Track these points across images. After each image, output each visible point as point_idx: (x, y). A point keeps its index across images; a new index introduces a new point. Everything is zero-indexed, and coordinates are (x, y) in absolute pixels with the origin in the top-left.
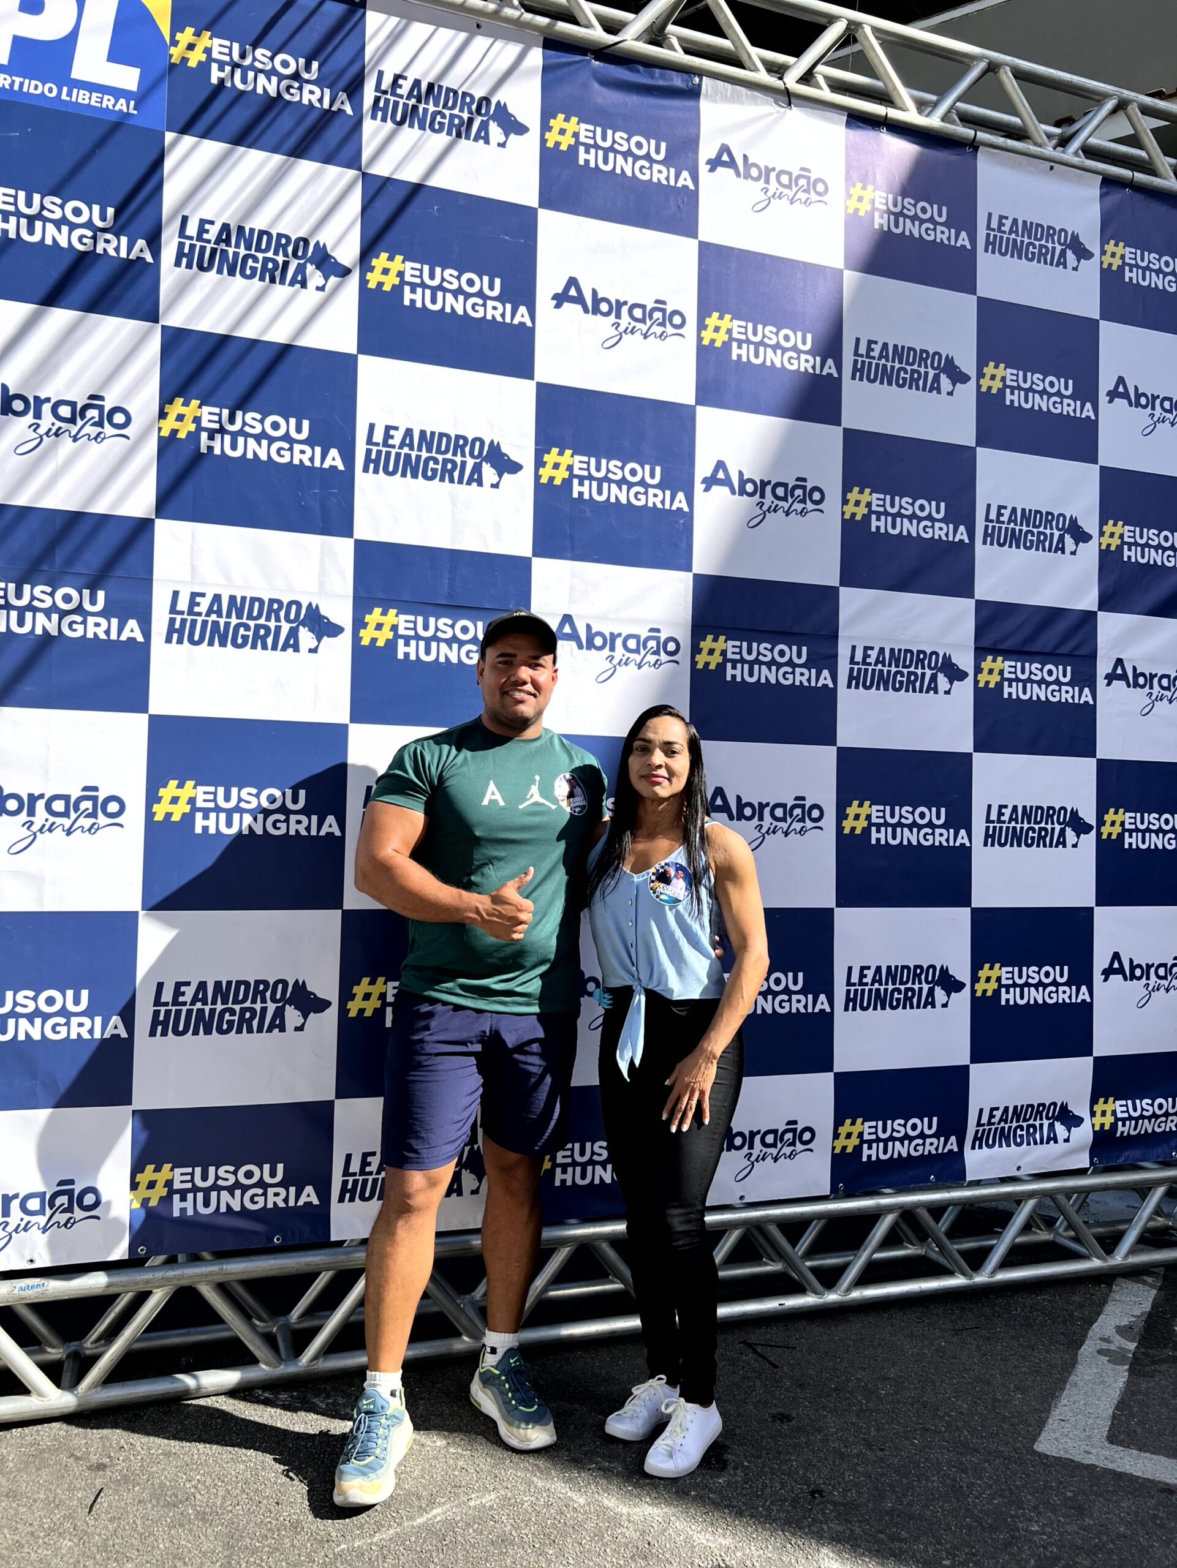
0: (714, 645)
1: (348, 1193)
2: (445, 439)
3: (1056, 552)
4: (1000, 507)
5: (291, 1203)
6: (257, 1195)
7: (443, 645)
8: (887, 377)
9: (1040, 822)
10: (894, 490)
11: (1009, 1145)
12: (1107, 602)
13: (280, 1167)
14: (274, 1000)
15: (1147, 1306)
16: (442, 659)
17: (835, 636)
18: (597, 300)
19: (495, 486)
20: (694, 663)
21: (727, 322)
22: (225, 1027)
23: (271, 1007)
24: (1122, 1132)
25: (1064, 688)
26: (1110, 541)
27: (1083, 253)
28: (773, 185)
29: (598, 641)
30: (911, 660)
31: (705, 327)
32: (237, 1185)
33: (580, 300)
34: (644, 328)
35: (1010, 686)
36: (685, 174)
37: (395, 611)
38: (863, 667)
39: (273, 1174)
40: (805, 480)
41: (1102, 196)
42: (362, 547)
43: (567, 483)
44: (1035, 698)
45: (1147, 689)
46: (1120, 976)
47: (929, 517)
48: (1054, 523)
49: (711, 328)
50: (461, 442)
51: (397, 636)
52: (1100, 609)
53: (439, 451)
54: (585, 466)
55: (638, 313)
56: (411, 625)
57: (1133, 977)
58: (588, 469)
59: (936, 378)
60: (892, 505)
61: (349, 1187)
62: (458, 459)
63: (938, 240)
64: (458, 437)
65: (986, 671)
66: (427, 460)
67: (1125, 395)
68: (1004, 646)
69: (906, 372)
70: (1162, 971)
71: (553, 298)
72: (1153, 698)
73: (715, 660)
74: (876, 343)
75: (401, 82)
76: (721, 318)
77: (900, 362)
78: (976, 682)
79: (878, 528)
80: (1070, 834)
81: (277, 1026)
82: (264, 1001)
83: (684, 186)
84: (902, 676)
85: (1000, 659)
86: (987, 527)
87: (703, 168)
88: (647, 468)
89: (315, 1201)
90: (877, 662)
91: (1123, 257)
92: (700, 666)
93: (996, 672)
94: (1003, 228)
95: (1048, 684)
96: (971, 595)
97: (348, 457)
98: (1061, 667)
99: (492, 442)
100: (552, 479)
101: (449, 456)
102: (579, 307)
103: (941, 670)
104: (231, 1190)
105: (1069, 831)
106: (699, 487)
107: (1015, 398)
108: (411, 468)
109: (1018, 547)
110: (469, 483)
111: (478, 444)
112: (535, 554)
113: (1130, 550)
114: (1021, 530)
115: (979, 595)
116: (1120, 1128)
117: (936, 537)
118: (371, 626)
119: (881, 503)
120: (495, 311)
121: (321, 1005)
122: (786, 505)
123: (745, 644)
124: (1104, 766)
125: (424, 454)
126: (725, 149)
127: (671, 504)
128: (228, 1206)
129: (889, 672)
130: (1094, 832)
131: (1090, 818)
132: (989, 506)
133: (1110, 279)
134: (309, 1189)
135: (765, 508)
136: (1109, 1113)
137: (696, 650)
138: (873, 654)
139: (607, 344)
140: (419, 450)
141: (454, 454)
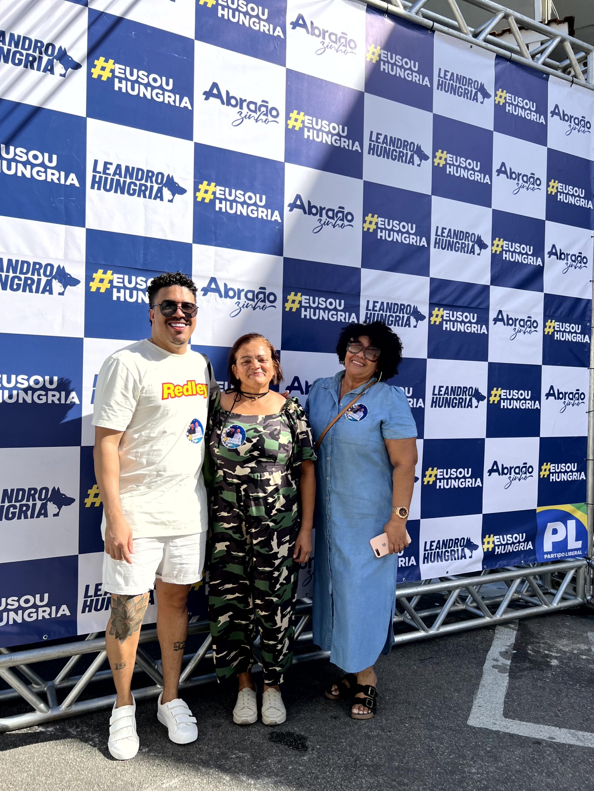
0: (295, 298)
1: (87, 607)
2: (140, 172)
3: (470, 253)
4: (443, 229)
5: (53, 615)
6: (32, 613)
7: (140, 293)
8: (386, 154)
9: (460, 395)
10: (390, 216)
11: (442, 561)
12: (495, 281)
13: (46, 596)
14: (40, 499)
15: (513, 640)
16: (140, 301)
17: (358, 295)
18: (229, 98)
19: (171, 201)
20: (284, 308)
21: (301, 117)
22: (10, 516)
23: (39, 504)
24: (498, 552)
25: (473, 325)
26: (497, 249)
27: (486, 95)
28: (327, 40)
29: (231, 293)
30: (397, 309)
31: (290, 118)
32: (20, 607)
33: (219, 96)
34: (256, 116)
35: (446, 324)
36: (278, 29)
37: (111, 272)
38: (373, 312)
39: (42, 600)
40: (343, 208)
41: (496, 65)
42: (91, 234)
43: (213, 202)
44: (458, 330)
45: (513, 327)
46: (497, 473)
47: (407, 232)
48: (470, 238)
49: (293, 119)
50: (150, 174)
51: (112, 287)
52: (491, 284)
53: (137, 179)
54: (223, 193)
55: (252, 107)
56: (121, 280)
57: (503, 473)
58: (224, 195)
59: (412, 156)
60: (389, 225)
61: (88, 604)
62: (149, 184)
63: (414, 81)
64: (148, 171)
65: (434, 316)
66: (130, 184)
67: (505, 172)
68: (444, 302)
69: (396, 152)
70: (517, 470)
71: (204, 94)
72: (516, 331)
73: (296, 306)
74: (381, 134)
76: (298, 114)
77: (394, 147)
78: (430, 321)
79: (381, 237)
80: (474, 401)
81: (42, 514)
82: (34, 500)
83: (278, 35)
84: (393, 317)
85: (442, 309)
86: (436, 239)
87: (289, 27)
88: (258, 196)
89: (68, 614)
90: (380, 310)
91: (505, 98)
92: (287, 309)
93: (440, 316)
94: (446, 77)
95: (465, 323)
96: (428, 275)
97: (82, 179)
98: (472, 314)
99: (169, 175)
100: (204, 199)
101: (143, 182)
102: (218, 101)
103: (412, 315)
104: (16, 611)
105: (474, 399)
106: (286, 209)
107: (451, 170)
108: (120, 188)
109: (451, 250)
110: (155, 199)
111: (160, 176)
112: (194, 242)
113: (506, 254)
114: (453, 241)
115: (432, 275)
116: (497, 550)
117: (411, 243)
118: (97, 280)
119: (383, 223)
120: (169, 98)
121: (70, 501)
122: (333, 222)
123: (311, 298)
124: (492, 366)
125: (128, 180)
126: (300, 17)
127: (271, 217)
128: (14, 620)
129: (386, 315)
130: (486, 400)
131: (484, 392)
132: (437, 227)
133: (499, 109)
134: (64, 607)
135: (322, 222)
136: (491, 543)
137: (285, 300)
138: (378, 305)
139: (235, 124)
140: (125, 177)
141: (146, 181)
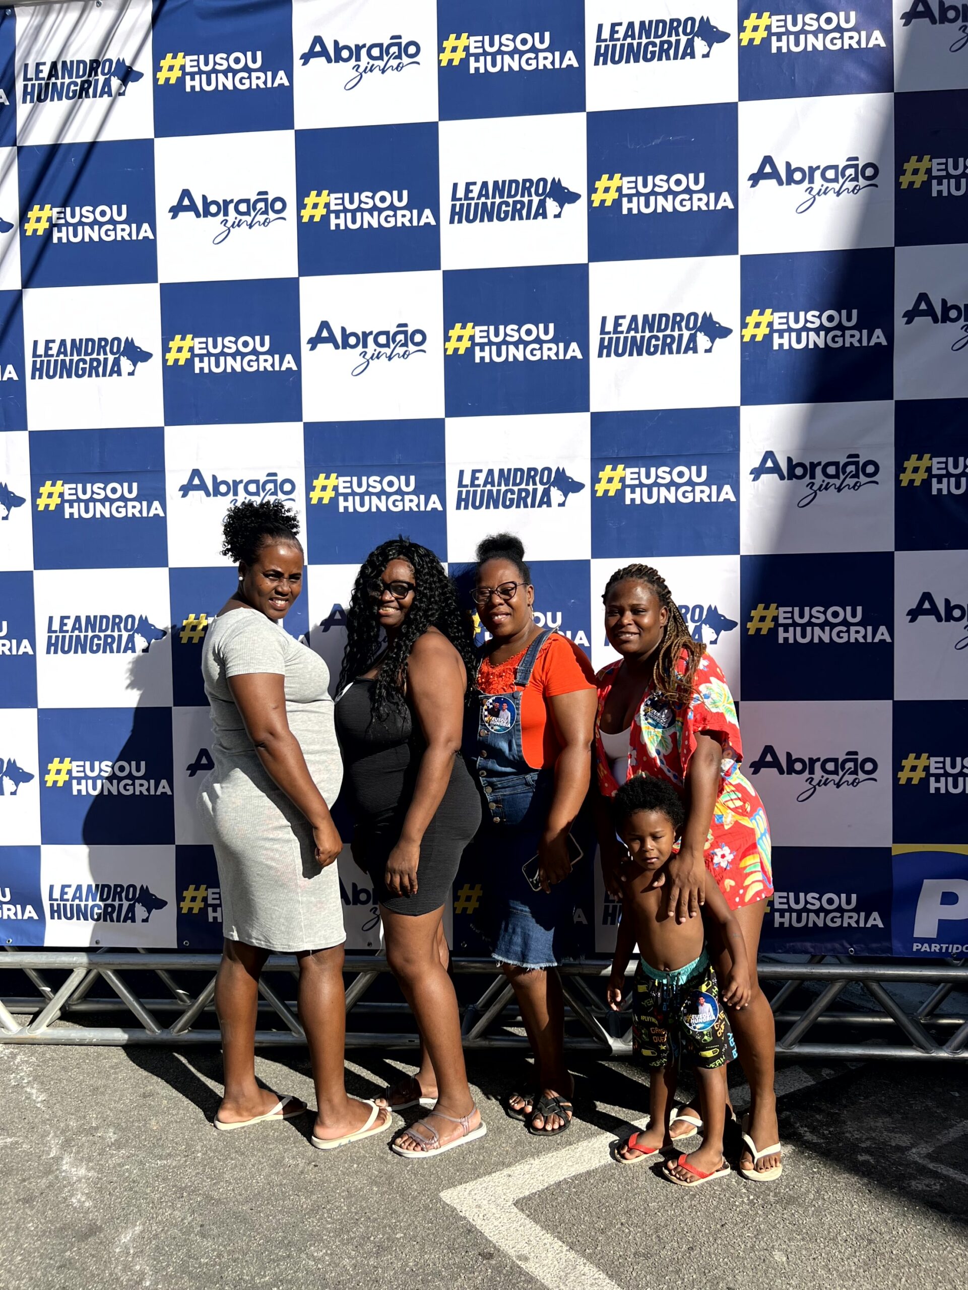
0: (326, 482)
2: (90, 343)
3: (689, 352)
4: (618, 318)
5: (19, 916)
7: (98, 505)
8: (488, 214)
10: (498, 319)
12: (751, 395)
16: (98, 515)
17: (441, 464)
18: (206, 203)
20: (308, 499)
21: (324, 198)
24: (782, 924)
25: (699, 488)
26: (755, 331)
27: (716, 37)
28: (365, 60)
29: (223, 489)
30: (522, 478)
31: (305, 206)
33: (192, 207)
34: (248, 219)
35: (633, 492)
36: (281, 74)
37: (61, 482)
38: (472, 489)
39: (4, 896)
42: (35, 436)
43: (190, 362)
44: (662, 501)
45: (806, 480)
47: (537, 340)
48: (684, 324)
49: (310, 206)
50: (103, 343)
51: (64, 501)
52: (743, 404)
53: (86, 354)
54: (204, 346)
55: (243, 207)
56: (74, 491)
58: (207, 348)
59: (542, 204)
60: (497, 335)
61: (56, 909)
62: (102, 357)
63: (541, 67)
64: (100, 340)
65: (605, 480)
66: (78, 362)
67: (774, 175)
68: (625, 453)
69: (508, 205)
71: (170, 211)
72: (816, 487)
73: (328, 495)
74: (475, 183)
75: (41, 67)
76: (319, 195)
78: (594, 492)
79: (482, 358)
80: (708, 631)
83: (279, 85)
84: (513, 493)
86: (602, 340)
87: (297, 64)
88: (258, 338)
89: (35, 917)
90: (485, 482)
91: (768, 28)
92: (314, 501)
93: (616, 480)
94: (616, 36)
95: (679, 486)
96: (587, 409)
97: (20, 370)
98: (694, 468)
99: (127, 339)
100: (176, 361)
101: (94, 356)
102: (192, 214)
103: (554, 484)
105: (705, 628)
106: (305, 347)
107: (634, 205)
108: (67, 370)
109: (641, 354)
110: (111, 374)
111: (116, 342)
112: (167, 423)
113: (782, 337)
114: (643, 337)
115: (594, 407)
116: (779, 919)
117: (547, 358)
118: (45, 496)
119: (485, 334)
120: (123, 232)
121: (27, 777)
122: (389, 351)
123: (355, 479)
124: (747, 562)
125: (76, 358)
126: (318, 40)
127: (281, 366)
129: (499, 491)
130: (738, 628)
132: (605, 318)
134: (30, 908)
135: (368, 356)
137: (310, 488)
138: (482, 477)
139: (216, 241)
140: (72, 355)
141: (98, 354)
